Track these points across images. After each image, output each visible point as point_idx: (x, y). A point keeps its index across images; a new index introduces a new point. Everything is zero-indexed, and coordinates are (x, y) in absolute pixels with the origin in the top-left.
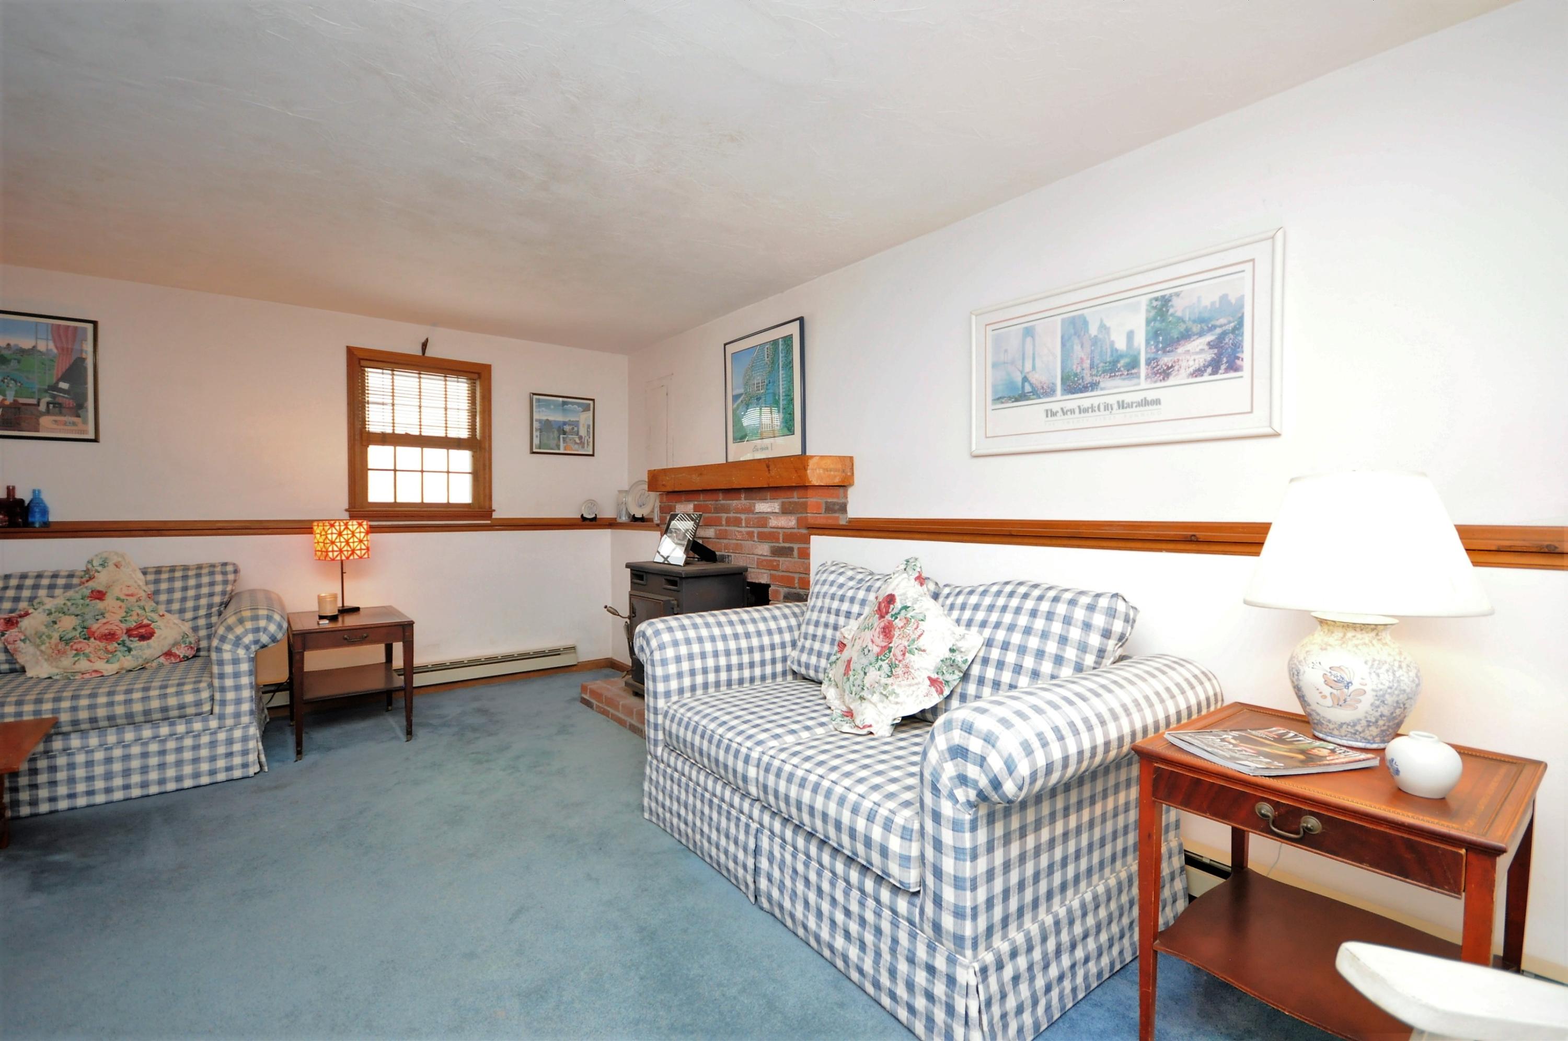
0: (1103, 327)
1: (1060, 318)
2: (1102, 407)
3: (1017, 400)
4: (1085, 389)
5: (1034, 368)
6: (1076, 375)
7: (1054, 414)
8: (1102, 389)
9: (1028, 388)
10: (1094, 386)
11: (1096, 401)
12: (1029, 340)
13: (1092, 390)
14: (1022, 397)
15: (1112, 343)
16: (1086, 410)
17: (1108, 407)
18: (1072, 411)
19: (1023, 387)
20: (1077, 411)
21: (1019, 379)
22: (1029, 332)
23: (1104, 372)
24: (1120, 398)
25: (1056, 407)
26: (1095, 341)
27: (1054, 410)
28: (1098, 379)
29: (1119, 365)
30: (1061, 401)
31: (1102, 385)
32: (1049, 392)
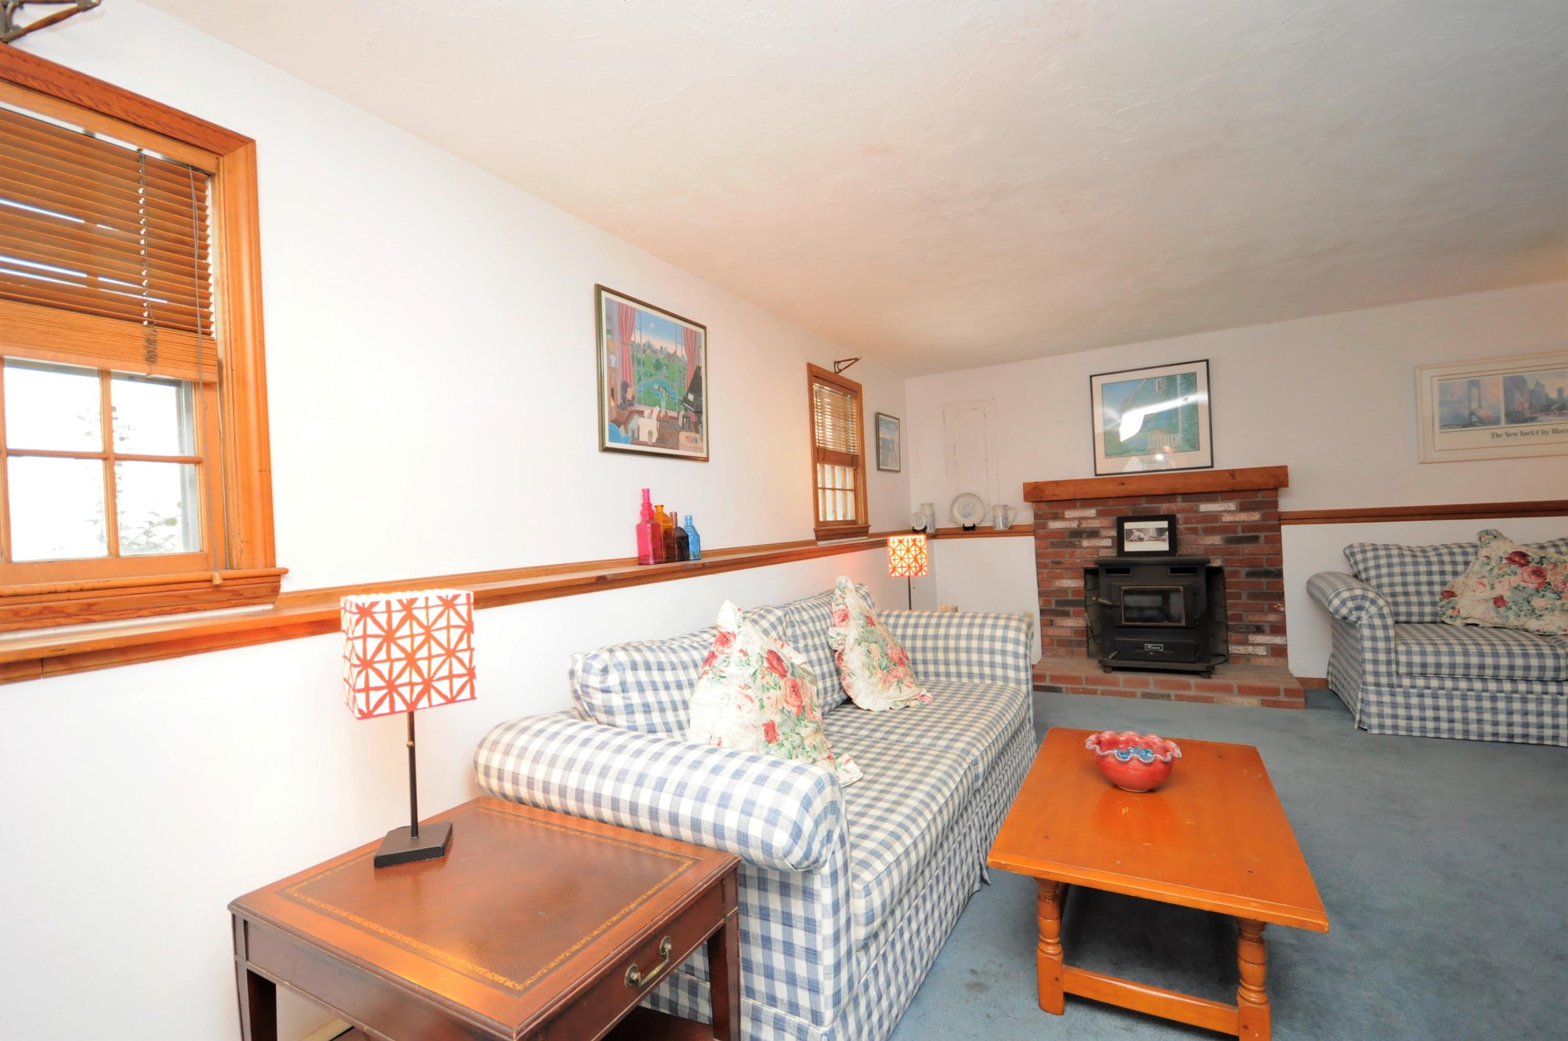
0: (1538, 384)
1: (1502, 376)
2: (1540, 432)
3: (1464, 426)
4: (1526, 421)
5: (1480, 406)
6: (1518, 412)
7: (1499, 436)
8: (1539, 421)
9: (1474, 419)
10: (1533, 419)
11: (1535, 429)
12: (1474, 390)
13: (1532, 422)
14: (1470, 424)
15: (1547, 395)
16: (1527, 434)
17: (1543, 432)
18: (1515, 434)
19: (1470, 418)
20: (1519, 434)
21: (1466, 413)
22: (1474, 384)
23: (1542, 411)
24: (1554, 427)
25: (1499, 432)
26: (1532, 392)
27: (1499, 433)
28: (1536, 415)
29: (1553, 408)
30: (1504, 427)
31: (1539, 419)
32: (1496, 421)
